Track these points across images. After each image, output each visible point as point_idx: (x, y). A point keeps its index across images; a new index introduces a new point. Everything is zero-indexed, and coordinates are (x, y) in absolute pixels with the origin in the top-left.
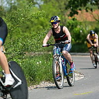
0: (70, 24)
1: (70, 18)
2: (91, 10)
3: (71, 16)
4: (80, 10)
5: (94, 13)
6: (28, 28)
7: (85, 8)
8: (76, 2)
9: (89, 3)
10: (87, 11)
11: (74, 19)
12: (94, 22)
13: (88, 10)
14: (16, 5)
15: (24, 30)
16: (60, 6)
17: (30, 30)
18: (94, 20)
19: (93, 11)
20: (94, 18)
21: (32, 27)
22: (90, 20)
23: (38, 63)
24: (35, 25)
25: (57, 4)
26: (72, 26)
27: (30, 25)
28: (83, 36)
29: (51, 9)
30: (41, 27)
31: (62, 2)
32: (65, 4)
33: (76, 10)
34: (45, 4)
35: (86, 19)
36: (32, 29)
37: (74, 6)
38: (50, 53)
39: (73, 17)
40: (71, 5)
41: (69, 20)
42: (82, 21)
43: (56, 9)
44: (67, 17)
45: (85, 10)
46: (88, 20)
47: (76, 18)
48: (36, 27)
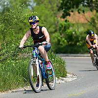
0: (62, 26)
1: (62, 19)
2: (84, 12)
3: (64, 18)
4: (72, 11)
5: (86, 14)
6: (21, 29)
7: (77, 10)
8: (68, 4)
9: (82, 5)
10: (79, 13)
11: (66, 21)
12: (86, 24)
13: (80, 11)
14: (9, 6)
15: (17, 32)
16: (53, 7)
17: (23, 31)
18: (86, 22)
19: (85, 12)
20: (87, 20)
21: (25, 28)
22: (83, 22)
25: (50, 6)
26: (65, 27)
27: (23, 27)
28: (75, 37)
29: (43, 11)
31: (54, 4)
32: (57, 6)
34: (38, 7)
35: (78, 21)
36: (25, 30)
37: (66, 7)
39: (65, 19)
40: (64, 7)
41: (62, 21)
42: (74, 23)
43: (49, 11)
44: (59, 19)
45: (77, 12)
46: (80, 22)
47: (68, 19)
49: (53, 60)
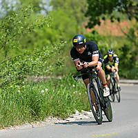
2: (119, 20)
3: (90, 28)
4: (104, 19)
5: (122, 24)
6: (30, 42)
7: (110, 17)
8: (97, 9)
10: (112, 21)
11: (93, 32)
13: (114, 19)
15: (25, 46)
16: (75, 13)
17: (33, 44)
18: (122, 34)
19: (121, 20)
20: (122, 31)
21: (36, 41)
22: (116, 34)
23: (43, 91)
24: (41, 38)
27: (34, 39)
30: (49, 42)
31: (78, 7)
32: (82, 11)
33: (97, 18)
35: (111, 32)
36: (36, 44)
38: (60, 78)
39: (92, 29)
42: (105, 35)
43: (70, 17)
44: (84, 29)
46: (113, 34)
47: (96, 31)
48: (41, 41)
49: (74, 86)
